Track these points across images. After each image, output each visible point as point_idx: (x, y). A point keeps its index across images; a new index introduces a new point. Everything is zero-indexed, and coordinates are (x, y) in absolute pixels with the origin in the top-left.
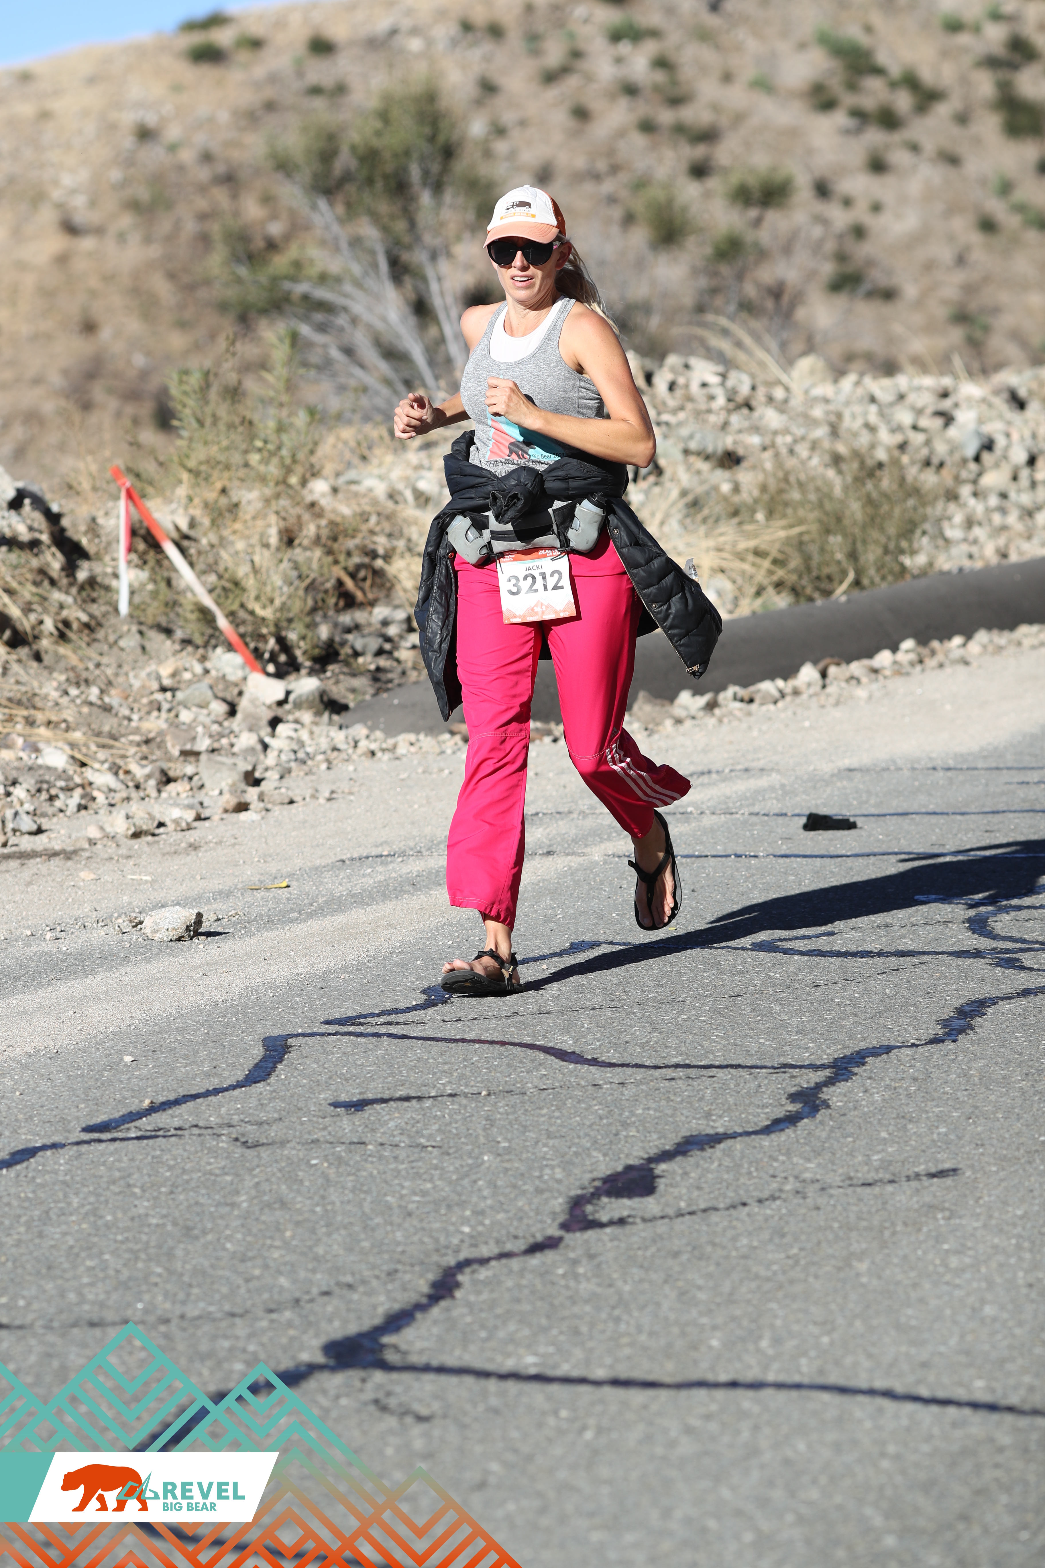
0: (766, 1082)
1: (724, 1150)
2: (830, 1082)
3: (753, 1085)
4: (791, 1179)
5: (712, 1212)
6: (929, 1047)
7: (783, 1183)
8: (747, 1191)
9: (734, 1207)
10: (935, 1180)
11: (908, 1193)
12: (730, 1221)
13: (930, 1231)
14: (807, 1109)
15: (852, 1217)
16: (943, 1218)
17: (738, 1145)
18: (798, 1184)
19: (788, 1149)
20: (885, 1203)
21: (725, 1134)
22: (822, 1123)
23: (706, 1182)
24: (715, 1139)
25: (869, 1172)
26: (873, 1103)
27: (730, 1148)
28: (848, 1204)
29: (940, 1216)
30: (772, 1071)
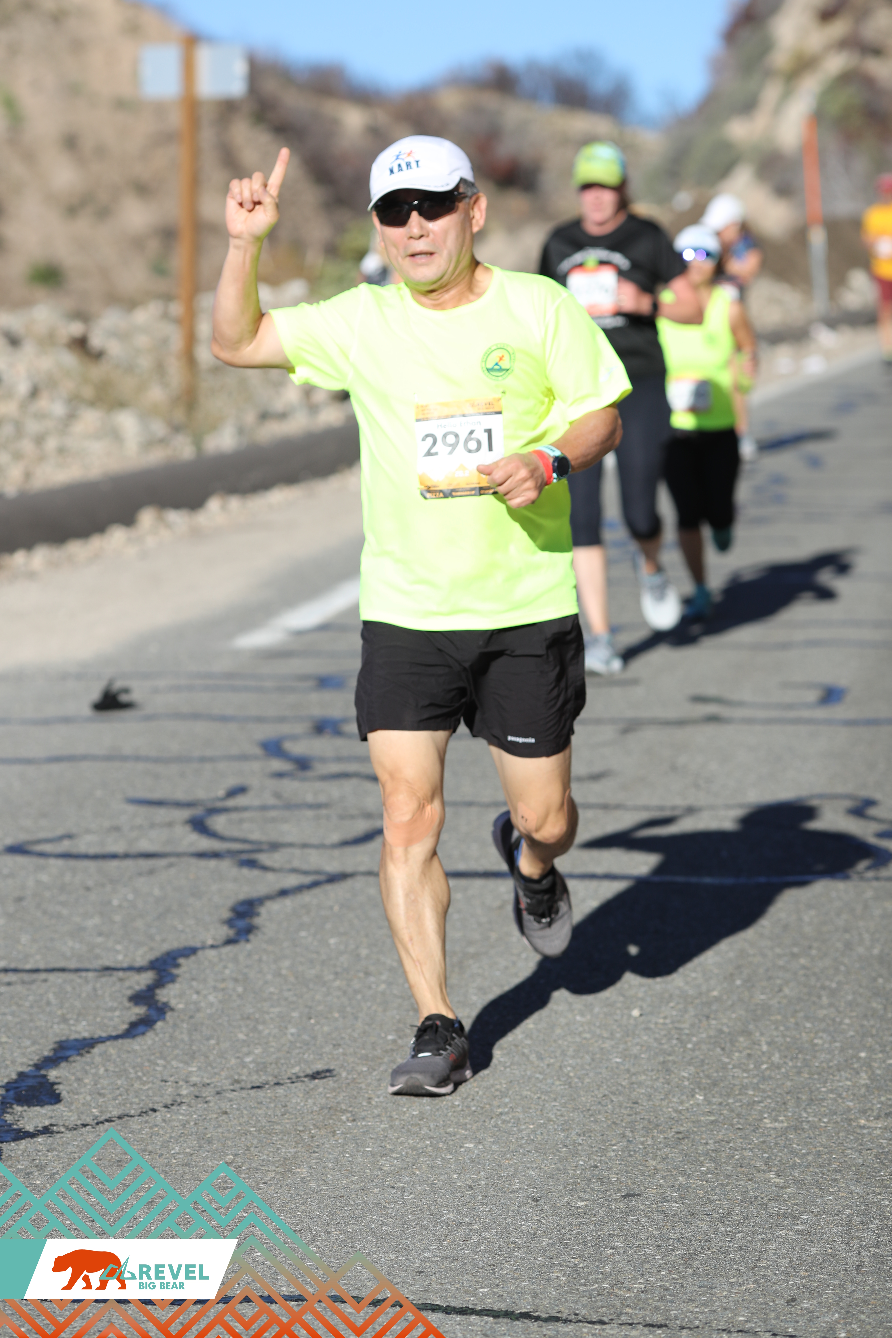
0: (98, 985)
1: (100, 1055)
2: (159, 983)
3: (89, 988)
4: (181, 1083)
5: (126, 1118)
6: (229, 948)
7: (177, 1088)
8: (148, 1096)
9: (146, 1112)
10: (317, 1081)
11: (301, 1095)
12: (151, 1128)
13: (342, 1133)
14: (153, 1013)
15: (264, 1122)
16: (348, 1120)
17: (111, 1048)
18: (192, 1089)
19: (161, 1053)
20: (286, 1106)
21: (92, 1039)
22: (175, 1025)
23: (103, 1088)
24: (87, 1045)
25: (250, 1073)
26: (211, 1005)
27: (105, 1052)
28: (251, 1108)
29: (344, 1118)
30: (96, 974)
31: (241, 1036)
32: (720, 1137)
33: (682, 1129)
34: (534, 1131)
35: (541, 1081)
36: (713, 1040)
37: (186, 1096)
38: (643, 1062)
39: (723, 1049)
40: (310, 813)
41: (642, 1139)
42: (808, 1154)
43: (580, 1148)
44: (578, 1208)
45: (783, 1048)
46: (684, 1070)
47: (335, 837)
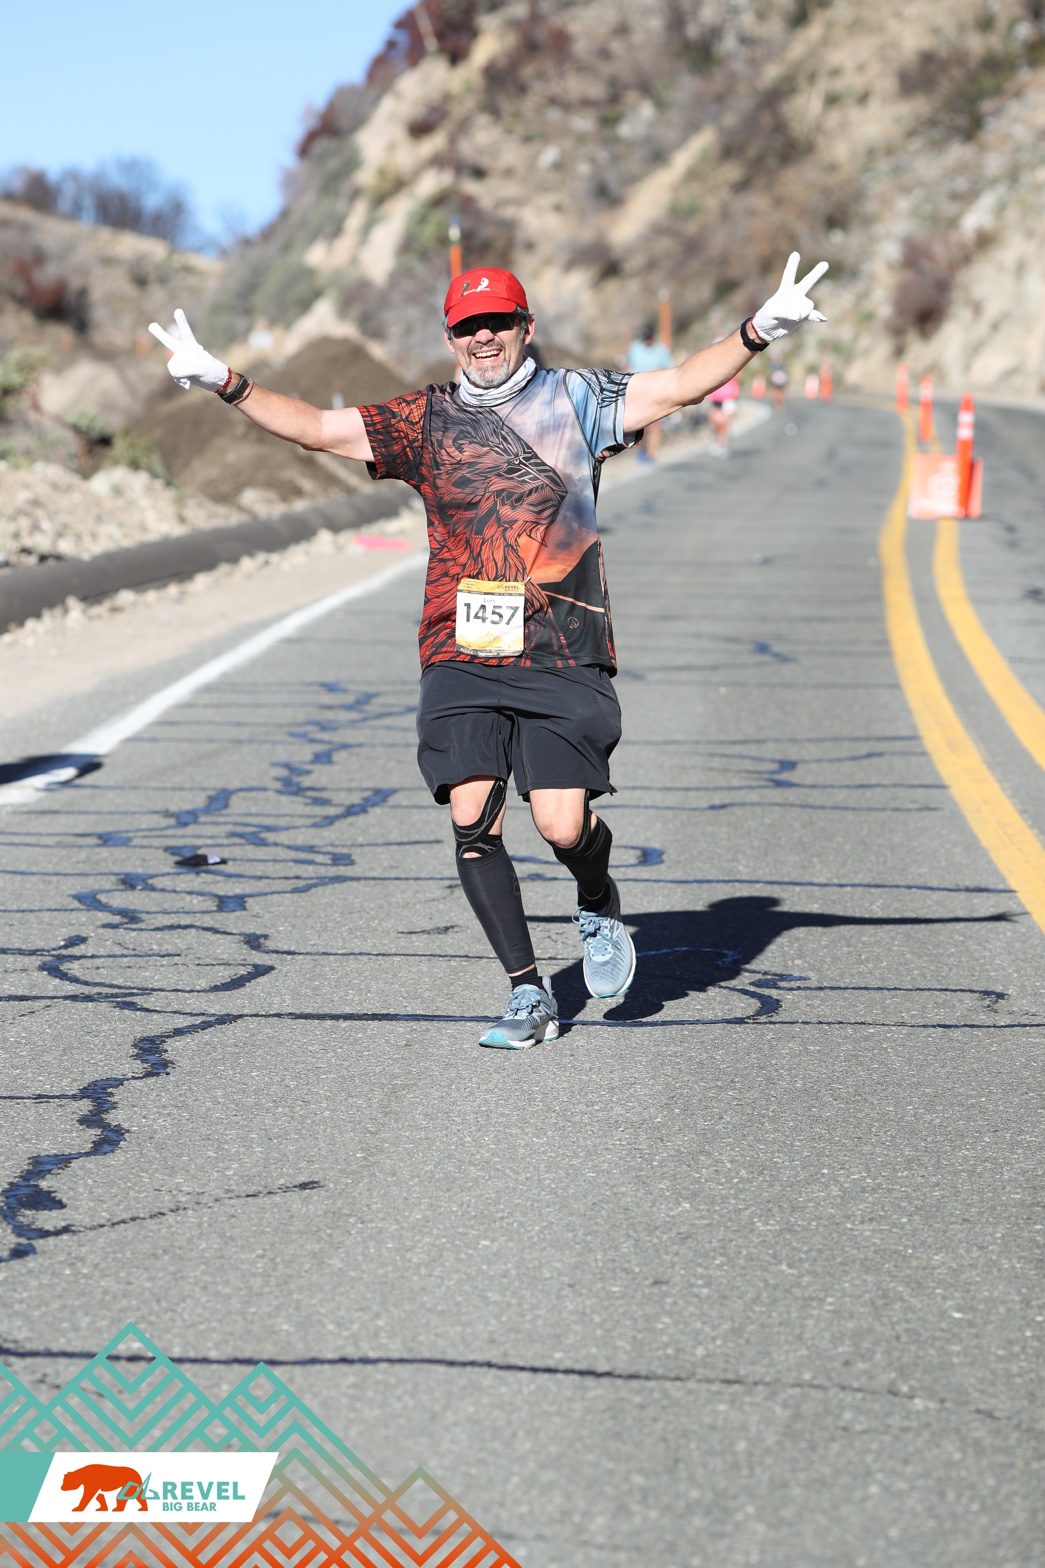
0: (40, 1110)
1: (81, 1169)
2: (101, 1109)
3: (33, 1113)
4: (176, 1192)
5: (138, 1221)
6: (151, 1080)
7: (174, 1196)
8: (149, 1202)
9: (154, 1216)
10: (307, 1191)
11: (299, 1202)
12: (168, 1228)
13: (357, 1233)
14: (111, 1134)
15: (275, 1223)
16: (357, 1222)
17: (87, 1163)
18: (188, 1197)
19: (139, 1167)
20: (288, 1211)
21: (63, 1155)
22: (139, 1145)
23: (100, 1196)
24: (60, 1160)
25: (239, 1185)
26: (165, 1127)
27: (84, 1166)
28: (257, 1212)
29: (351, 1221)
30: (32, 1101)
31: (210, 1154)
32: (720, 1237)
33: (681, 1231)
34: (540, 1232)
35: (527, 1191)
36: (676, 1159)
37: (186, 1202)
38: (617, 1176)
39: (689, 1166)
40: (165, 961)
41: (648, 1239)
42: (811, 1250)
43: (592, 1245)
44: (615, 1292)
45: (746, 1165)
46: (660, 1183)
47: (203, 984)
